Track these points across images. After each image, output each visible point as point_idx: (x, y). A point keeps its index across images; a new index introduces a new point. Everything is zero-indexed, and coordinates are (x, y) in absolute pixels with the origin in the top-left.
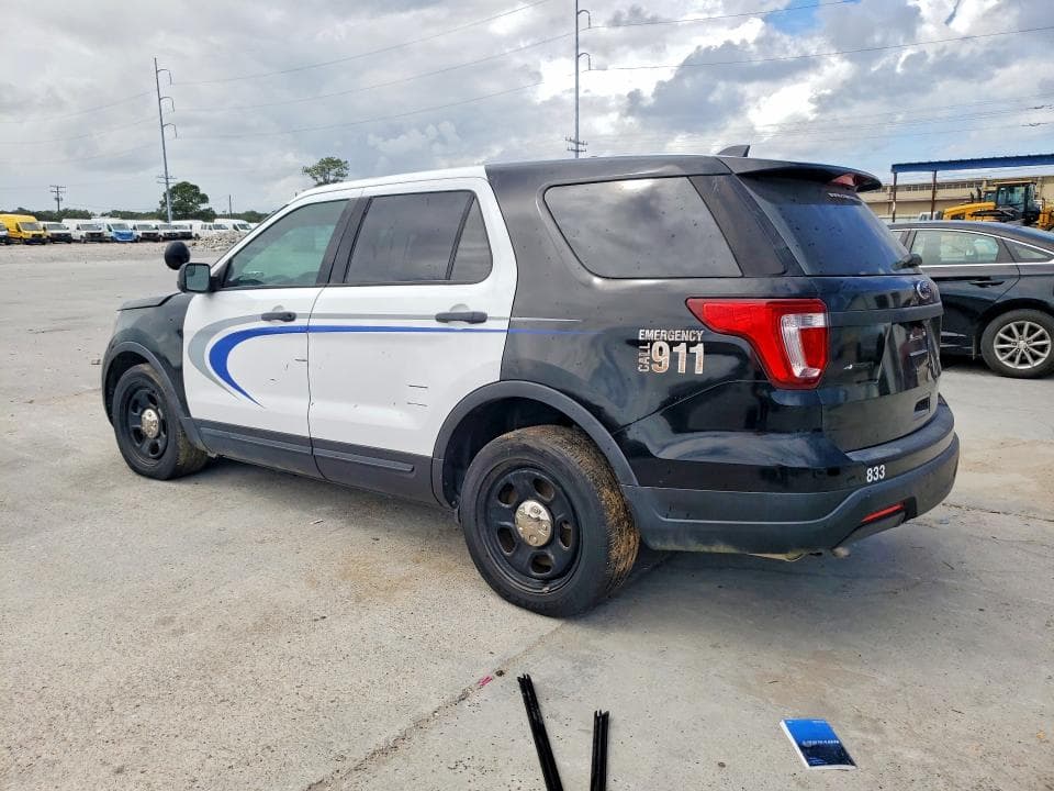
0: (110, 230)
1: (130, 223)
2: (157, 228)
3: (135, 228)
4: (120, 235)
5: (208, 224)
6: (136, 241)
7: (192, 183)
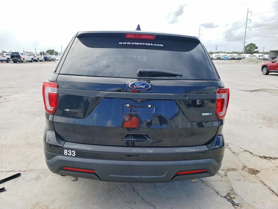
0: (223, 57)
1: (228, 55)
2: (235, 56)
3: (229, 56)
4: (225, 58)
5: (251, 55)
6: (229, 60)
7: (253, 43)
